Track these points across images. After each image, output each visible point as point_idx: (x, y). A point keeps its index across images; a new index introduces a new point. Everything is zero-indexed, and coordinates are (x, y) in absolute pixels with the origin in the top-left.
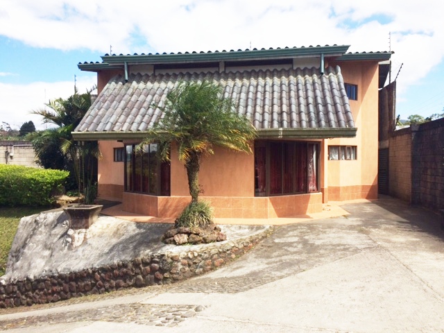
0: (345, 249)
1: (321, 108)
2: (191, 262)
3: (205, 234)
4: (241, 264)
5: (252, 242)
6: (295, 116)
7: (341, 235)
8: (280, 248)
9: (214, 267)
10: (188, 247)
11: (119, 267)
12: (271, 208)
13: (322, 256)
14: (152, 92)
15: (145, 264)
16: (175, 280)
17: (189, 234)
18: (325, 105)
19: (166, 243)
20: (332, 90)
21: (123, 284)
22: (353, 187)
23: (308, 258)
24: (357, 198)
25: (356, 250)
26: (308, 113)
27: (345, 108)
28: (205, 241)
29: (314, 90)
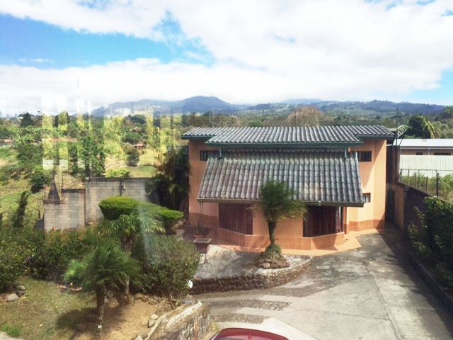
0: (353, 276)
1: (344, 186)
2: (274, 279)
3: (279, 263)
4: (300, 281)
5: (304, 268)
6: (328, 191)
7: (352, 266)
8: (320, 273)
9: (285, 282)
10: (270, 270)
11: (233, 279)
12: (313, 244)
13: (341, 279)
14: (238, 167)
15: (249, 278)
16: (266, 288)
17: (271, 263)
18: (346, 184)
19: (258, 267)
20: (351, 171)
21: (235, 287)
22: (367, 221)
23: (335, 280)
24: (370, 228)
25: (359, 277)
26: (336, 189)
27: (358, 186)
28: (279, 267)
29: (340, 171)
